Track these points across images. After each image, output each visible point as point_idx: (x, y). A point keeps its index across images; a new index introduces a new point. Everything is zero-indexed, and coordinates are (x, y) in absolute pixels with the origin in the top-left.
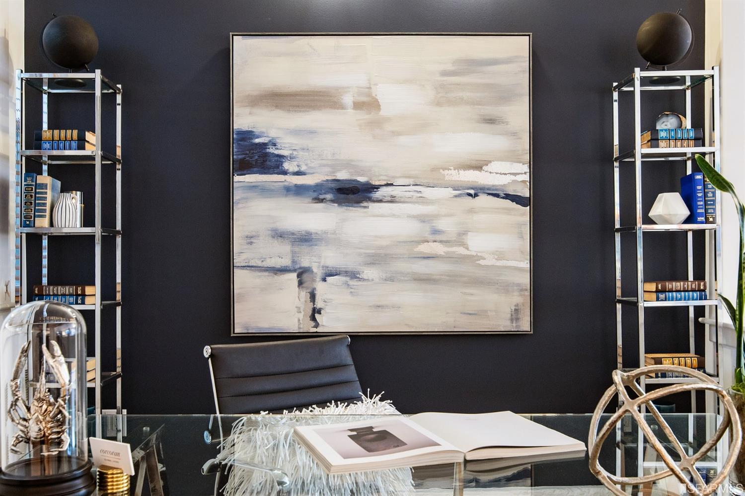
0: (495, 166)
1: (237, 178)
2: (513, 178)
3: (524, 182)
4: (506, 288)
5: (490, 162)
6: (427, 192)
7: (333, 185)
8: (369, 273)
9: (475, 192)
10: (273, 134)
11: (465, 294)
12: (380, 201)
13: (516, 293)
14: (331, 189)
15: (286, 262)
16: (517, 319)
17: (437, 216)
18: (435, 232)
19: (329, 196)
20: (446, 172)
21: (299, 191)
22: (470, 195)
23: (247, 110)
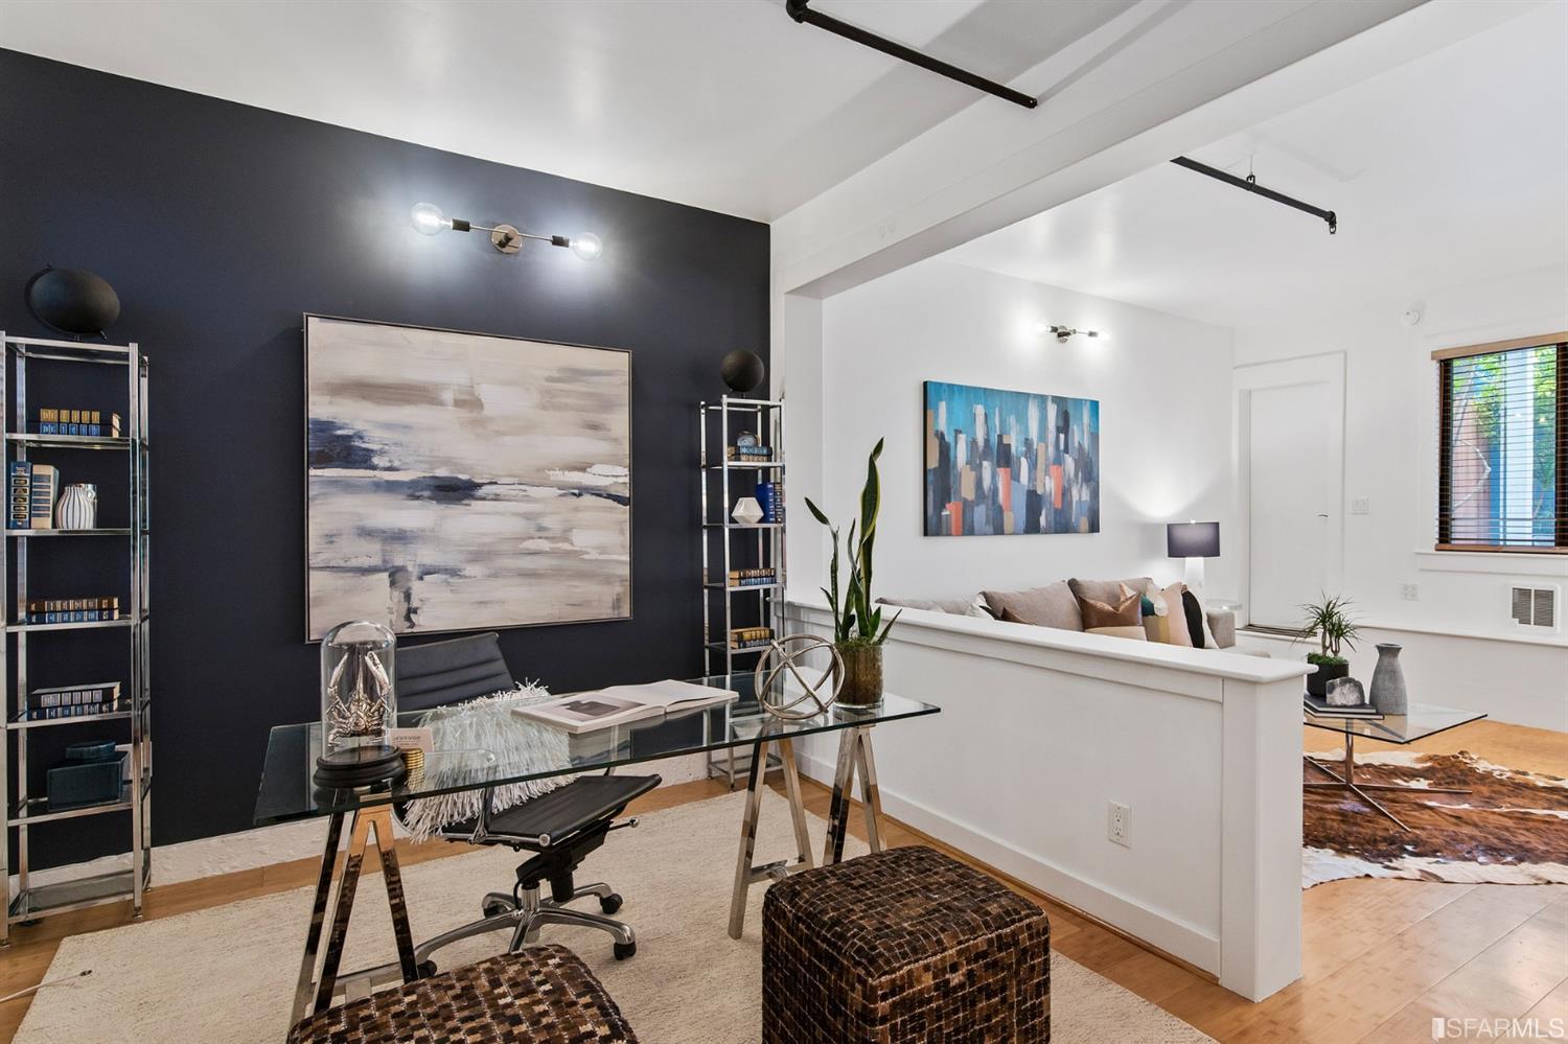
0: (597, 469)
1: (312, 472)
2: (615, 479)
3: (625, 483)
4: (608, 580)
5: (593, 464)
6: (533, 491)
7: (433, 482)
8: (471, 570)
9: (581, 491)
10: (359, 426)
11: (570, 586)
12: (484, 499)
13: (618, 584)
14: (430, 486)
15: (376, 561)
16: (619, 607)
17: (542, 514)
18: (541, 529)
19: (426, 493)
20: (551, 472)
21: (391, 487)
22: (574, 494)
23: (327, 399)
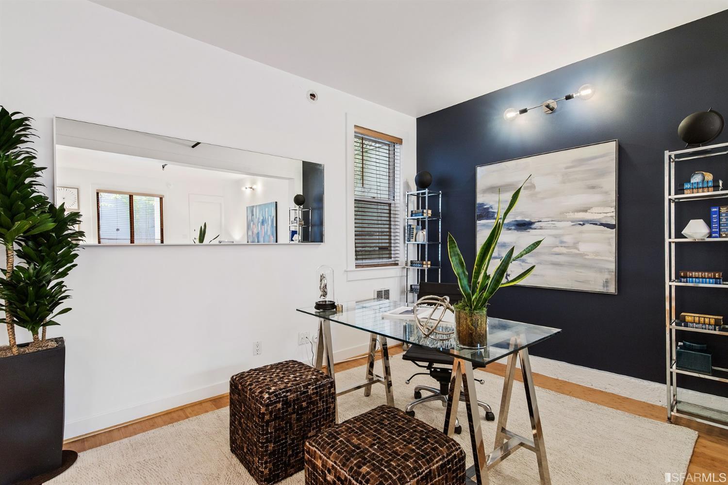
0: (595, 210)
1: (478, 222)
2: (605, 215)
3: (612, 217)
4: (601, 270)
5: (592, 208)
6: (558, 224)
7: (515, 223)
9: (583, 223)
10: (491, 203)
11: (576, 271)
12: (535, 229)
13: (607, 273)
14: (514, 224)
16: (607, 286)
17: (563, 235)
18: (562, 242)
19: (513, 228)
20: (568, 214)
22: (580, 224)
23: (482, 195)
